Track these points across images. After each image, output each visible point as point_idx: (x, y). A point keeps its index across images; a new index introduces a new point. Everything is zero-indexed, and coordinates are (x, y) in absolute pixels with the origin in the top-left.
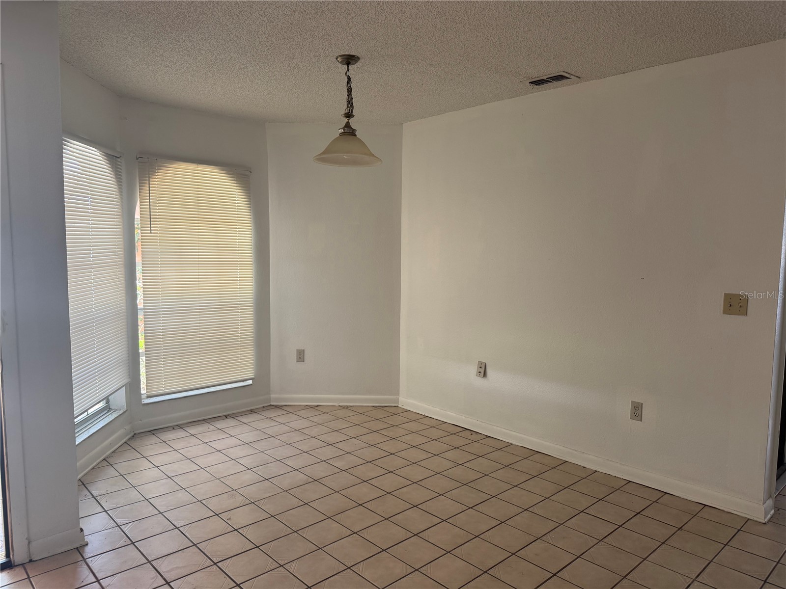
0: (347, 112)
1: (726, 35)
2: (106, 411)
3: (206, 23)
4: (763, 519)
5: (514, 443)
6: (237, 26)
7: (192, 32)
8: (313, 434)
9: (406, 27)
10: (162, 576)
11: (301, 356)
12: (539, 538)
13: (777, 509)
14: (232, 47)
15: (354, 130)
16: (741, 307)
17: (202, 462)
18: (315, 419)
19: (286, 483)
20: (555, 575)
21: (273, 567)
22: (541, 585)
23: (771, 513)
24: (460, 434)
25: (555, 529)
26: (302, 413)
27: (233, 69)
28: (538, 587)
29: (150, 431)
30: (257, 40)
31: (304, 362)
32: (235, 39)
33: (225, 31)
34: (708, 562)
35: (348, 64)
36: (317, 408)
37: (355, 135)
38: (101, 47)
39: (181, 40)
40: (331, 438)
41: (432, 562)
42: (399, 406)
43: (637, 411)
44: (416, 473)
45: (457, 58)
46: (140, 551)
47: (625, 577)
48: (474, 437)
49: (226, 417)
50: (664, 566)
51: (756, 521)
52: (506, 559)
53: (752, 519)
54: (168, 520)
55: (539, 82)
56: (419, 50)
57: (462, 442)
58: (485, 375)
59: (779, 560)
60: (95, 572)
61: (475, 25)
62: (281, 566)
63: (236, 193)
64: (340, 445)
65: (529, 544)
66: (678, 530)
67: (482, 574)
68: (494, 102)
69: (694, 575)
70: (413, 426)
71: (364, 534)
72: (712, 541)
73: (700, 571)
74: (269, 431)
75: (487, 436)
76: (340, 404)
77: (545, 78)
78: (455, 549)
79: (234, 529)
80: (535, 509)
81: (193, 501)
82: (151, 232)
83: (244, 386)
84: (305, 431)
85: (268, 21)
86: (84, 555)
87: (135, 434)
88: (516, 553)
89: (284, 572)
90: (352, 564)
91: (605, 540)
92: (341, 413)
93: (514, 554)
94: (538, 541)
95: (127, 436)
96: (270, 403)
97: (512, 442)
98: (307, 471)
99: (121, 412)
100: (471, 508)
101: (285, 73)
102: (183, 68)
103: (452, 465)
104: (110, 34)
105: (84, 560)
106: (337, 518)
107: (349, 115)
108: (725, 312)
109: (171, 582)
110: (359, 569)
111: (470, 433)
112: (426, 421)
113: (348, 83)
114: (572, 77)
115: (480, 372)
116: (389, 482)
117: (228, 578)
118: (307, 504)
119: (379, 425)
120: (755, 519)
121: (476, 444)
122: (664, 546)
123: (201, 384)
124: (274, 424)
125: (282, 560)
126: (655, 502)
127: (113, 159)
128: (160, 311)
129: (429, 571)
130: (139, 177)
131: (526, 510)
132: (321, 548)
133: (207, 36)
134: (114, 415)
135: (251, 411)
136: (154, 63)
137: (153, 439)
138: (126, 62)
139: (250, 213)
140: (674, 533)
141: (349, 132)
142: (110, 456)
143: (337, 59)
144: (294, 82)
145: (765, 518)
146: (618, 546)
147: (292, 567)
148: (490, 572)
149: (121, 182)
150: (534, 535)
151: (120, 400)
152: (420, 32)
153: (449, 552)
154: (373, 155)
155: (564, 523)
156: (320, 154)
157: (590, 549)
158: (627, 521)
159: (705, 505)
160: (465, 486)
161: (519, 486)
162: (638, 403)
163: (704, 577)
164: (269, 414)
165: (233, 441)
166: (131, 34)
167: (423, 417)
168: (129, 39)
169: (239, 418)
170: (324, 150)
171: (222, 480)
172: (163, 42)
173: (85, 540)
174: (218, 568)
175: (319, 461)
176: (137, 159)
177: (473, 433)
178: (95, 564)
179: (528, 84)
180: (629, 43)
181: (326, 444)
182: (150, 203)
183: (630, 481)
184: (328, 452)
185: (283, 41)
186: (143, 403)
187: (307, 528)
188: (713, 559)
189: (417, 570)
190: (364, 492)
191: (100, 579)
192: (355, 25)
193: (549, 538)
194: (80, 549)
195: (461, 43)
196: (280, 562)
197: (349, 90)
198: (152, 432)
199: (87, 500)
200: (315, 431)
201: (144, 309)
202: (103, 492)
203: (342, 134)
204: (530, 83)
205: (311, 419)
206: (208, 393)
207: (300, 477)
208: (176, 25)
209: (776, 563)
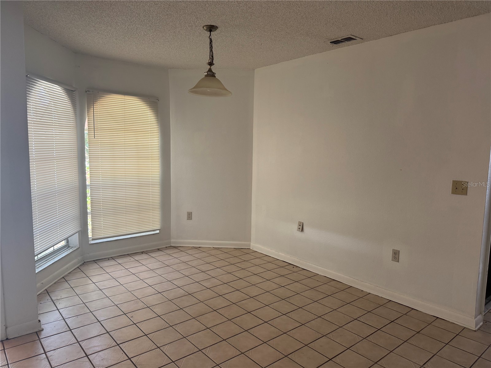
0: (209, 61)
1: (455, 9)
2: (66, 248)
3: (116, 5)
4: (474, 328)
5: (320, 274)
6: (136, 7)
7: (109, 11)
8: (194, 265)
9: (242, 6)
10: (84, 351)
11: (190, 216)
12: (325, 336)
13: (485, 321)
14: (136, 20)
15: (213, 73)
16: (463, 189)
17: (122, 281)
18: (197, 256)
19: (171, 295)
20: (331, 360)
21: (153, 348)
22: (320, 366)
23: (480, 324)
24: (286, 267)
25: (336, 330)
26: (190, 252)
27: (140, 35)
28: (319, 367)
29: (94, 261)
30: (151, 16)
31: (191, 219)
32: (137, 15)
33: (129, 10)
34: (433, 355)
35: (210, 31)
36: (199, 249)
37: (215, 77)
38: (56, 22)
39: (103, 17)
40: (203, 268)
41: (253, 348)
42: (251, 248)
43: (396, 255)
44: (254, 291)
45: (280, 26)
46: (74, 335)
47: (376, 363)
48: (295, 269)
49: (142, 253)
50: (403, 356)
51: (469, 329)
52: (301, 348)
53: (467, 327)
54: (95, 316)
55: (336, 42)
56: (254, 22)
57: (286, 272)
58: (302, 230)
59: (481, 356)
60: (44, 347)
61: (287, 5)
62: (158, 347)
63: (149, 114)
64: (208, 272)
65: (318, 339)
66: (417, 333)
67: (284, 357)
68: (310, 55)
69: (422, 363)
70: (257, 261)
71: (214, 329)
72: (438, 341)
73: (427, 361)
74: (167, 263)
75: (303, 269)
76: (214, 247)
77: (340, 39)
78: (269, 341)
79: (133, 324)
80: (325, 317)
81: (112, 305)
82: (95, 138)
83: (154, 234)
84: (189, 263)
85: (155, 3)
86: (40, 337)
87: (85, 262)
88: (308, 344)
89: (159, 351)
90: (203, 348)
91: (367, 338)
92: (213, 252)
93: (306, 345)
94: (323, 337)
95: (79, 263)
96: (171, 244)
97: (318, 273)
98: (186, 288)
99: (75, 249)
100: (285, 314)
101: (173, 37)
102: (109, 34)
103: (278, 286)
104: (59, 13)
105: (39, 339)
106: (198, 318)
107: (211, 64)
108: (453, 193)
109: (89, 355)
110: (205, 351)
111: (292, 266)
112: (265, 258)
113: (210, 43)
114: (357, 38)
115: (299, 228)
116: (235, 297)
117: (124, 354)
118: (182, 309)
119: (237, 260)
120: (469, 328)
121: (295, 274)
122: (405, 343)
123: (126, 232)
124: (171, 258)
125: (159, 344)
126: (405, 314)
127: (70, 92)
128: (100, 187)
129: (250, 354)
130: (87, 103)
131: (320, 317)
132: (185, 337)
133: (119, 14)
134: (71, 251)
135: (158, 249)
136: (90, 32)
137: (96, 266)
138: (74, 31)
139: (158, 126)
140: (414, 335)
141: (211, 74)
142: (66, 276)
143: (203, 28)
144: (180, 43)
145: (476, 327)
146: (375, 343)
147: (165, 349)
148: (289, 356)
149: (76, 106)
150: (322, 333)
151: (75, 240)
152: (252, 10)
153: (265, 343)
154: (226, 90)
155: (342, 326)
156: (192, 88)
157: (357, 343)
158: (384, 326)
159: (438, 318)
160: (283, 300)
161: (318, 301)
162: (397, 250)
163: (429, 365)
164: (168, 251)
165: (144, 268)
166: (72, 13)
167: (264, 256)
168: (72, 16)
169: (150, 254)
170: (195, 86)
171: (132, 292)
172: (93, 18)
173: (42, 327)
174: (119, 348)
175: (194, 282)
176: (86, 92)
177: (294, 267)
178: (45, 342)
179: (330, 44)
180: (391, 15)
181: (200, 272)
182: (94, 119)
183: (391, 301)
184: (201, 276)
185: (167, 16)
186: (90, 243)
187: (179, 324)
188: (436, 353)
189: (243, 353)
190: (219, 302)
191: (46, 352)
192: (210, 5)
193: (331, 336)
194: (38, 333)
195: (280, 17)
196: (158, 345)
197: (211, 47)
198: (95, 261)
199: (48, 303)
200: (194, 263)
201: (90, 185)
202: (59, 298)
203: (206, 76)
204: (330, 42)
205: (194, 255)
206: (131, 238)
207: (181, 292)
208: (98, 7)
209: (478, 357)
